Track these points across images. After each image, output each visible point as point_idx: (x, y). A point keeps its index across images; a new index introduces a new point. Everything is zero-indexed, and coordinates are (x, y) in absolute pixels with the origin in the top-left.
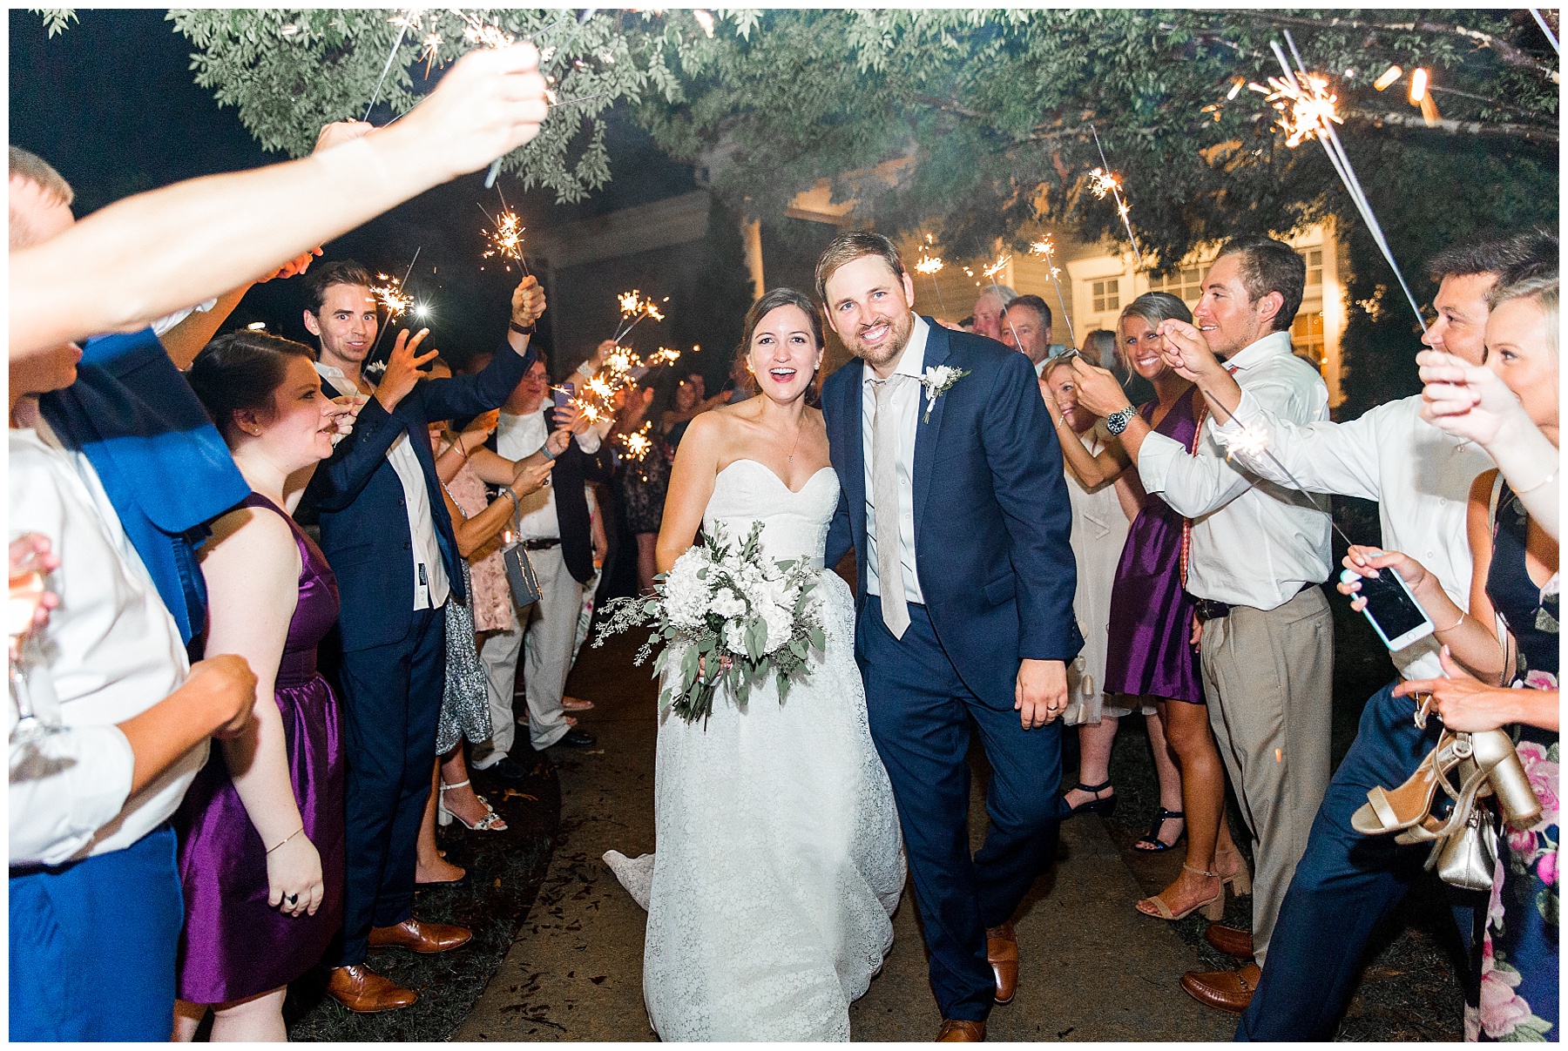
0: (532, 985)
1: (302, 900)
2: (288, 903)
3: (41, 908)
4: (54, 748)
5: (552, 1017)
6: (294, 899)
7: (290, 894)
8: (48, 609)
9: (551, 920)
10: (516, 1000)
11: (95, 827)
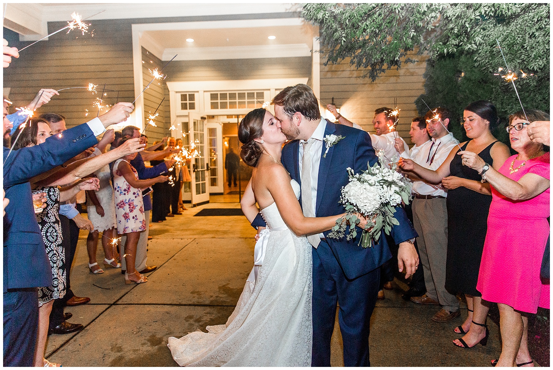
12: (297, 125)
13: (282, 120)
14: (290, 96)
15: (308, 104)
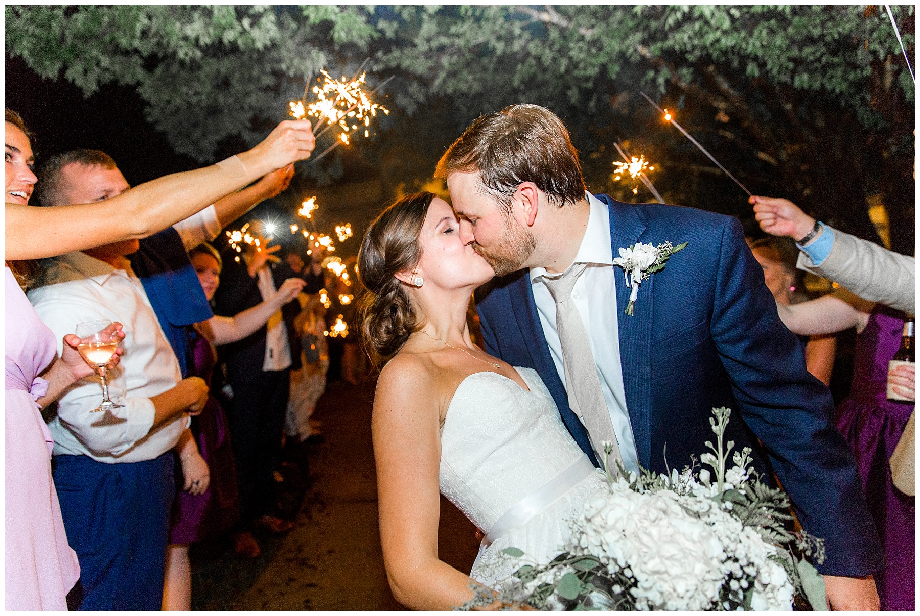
0: (300, 549)
1: (201, 484)
2: (194, 486)
3: (117, 483)
4: (118, 413)
5: (310, 563)
6: (197, 483)
7: (195, 481)
8: (118, 355)
9: (306, 521)
10: (292, 555)
11: (136, 440)
12: (525, 225)
13: (480, 214)
14: (495, 136)
15: (555, 153)
